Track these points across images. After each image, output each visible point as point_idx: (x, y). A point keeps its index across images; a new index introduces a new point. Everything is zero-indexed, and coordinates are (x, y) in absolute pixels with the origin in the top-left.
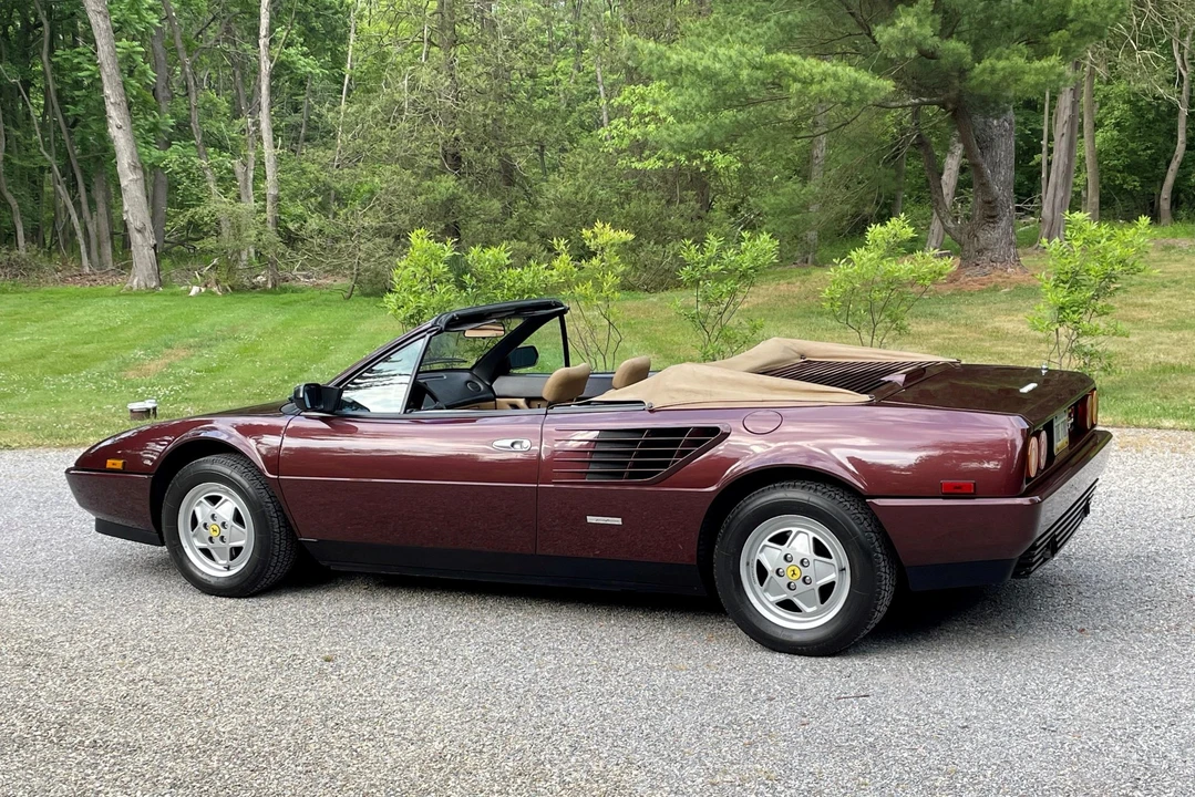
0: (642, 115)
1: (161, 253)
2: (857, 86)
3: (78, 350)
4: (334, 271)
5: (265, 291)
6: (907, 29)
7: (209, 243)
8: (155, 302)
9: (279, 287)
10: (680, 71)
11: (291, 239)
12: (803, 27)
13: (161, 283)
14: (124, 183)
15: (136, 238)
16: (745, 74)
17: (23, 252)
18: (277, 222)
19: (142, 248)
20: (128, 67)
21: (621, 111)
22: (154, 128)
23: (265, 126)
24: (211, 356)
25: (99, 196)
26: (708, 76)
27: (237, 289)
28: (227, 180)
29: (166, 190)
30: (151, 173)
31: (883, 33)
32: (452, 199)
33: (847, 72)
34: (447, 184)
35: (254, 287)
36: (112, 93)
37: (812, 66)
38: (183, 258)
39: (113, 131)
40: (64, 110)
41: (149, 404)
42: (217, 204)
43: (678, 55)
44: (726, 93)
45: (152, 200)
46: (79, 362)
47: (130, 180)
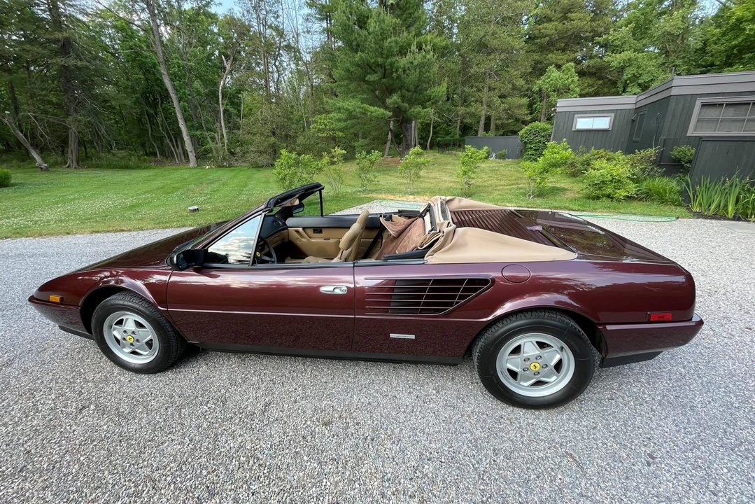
0: (320, 123)
1: (197, 158)
2: (383, 114)
3: (173, 186)
4: (245, 162)
5: (226, 167)
6: (395, 100)
7: (210, 155)
8: (197, 170)
9: (230, 166)
10: (340, 109)
11: (232, 154)
12: (367, 99)
13: (198, 166)
14: (185, 139)
15: (190, 154)
16: (358, 110)
17: (159, 158)
18: (228, 149)
19: (192, 156)
20: (184, 110)
21: (316, 122)
22: (193, 126)
23: (223, 124)
24: (215, 186)
25: (179, 143)
26: (347, 110)
27: (219, 167)
28: (213, 139)
29: (198, 142)
30: (192, 137)
31: (389, 101)
32: (275, 143)
33: (382, 110)
34: (273, 139)
35: (223, 166)
36: (179, 116)
37: (372, 109)
38: (203, 158)
39: (180, 125)
40: (167, 121)
41: (196, 207)
42: (211, 145)
43: (340, 104)
44: (351, 115)
45: (193, 144)
46: (175, 189)
47: (186, 138)
